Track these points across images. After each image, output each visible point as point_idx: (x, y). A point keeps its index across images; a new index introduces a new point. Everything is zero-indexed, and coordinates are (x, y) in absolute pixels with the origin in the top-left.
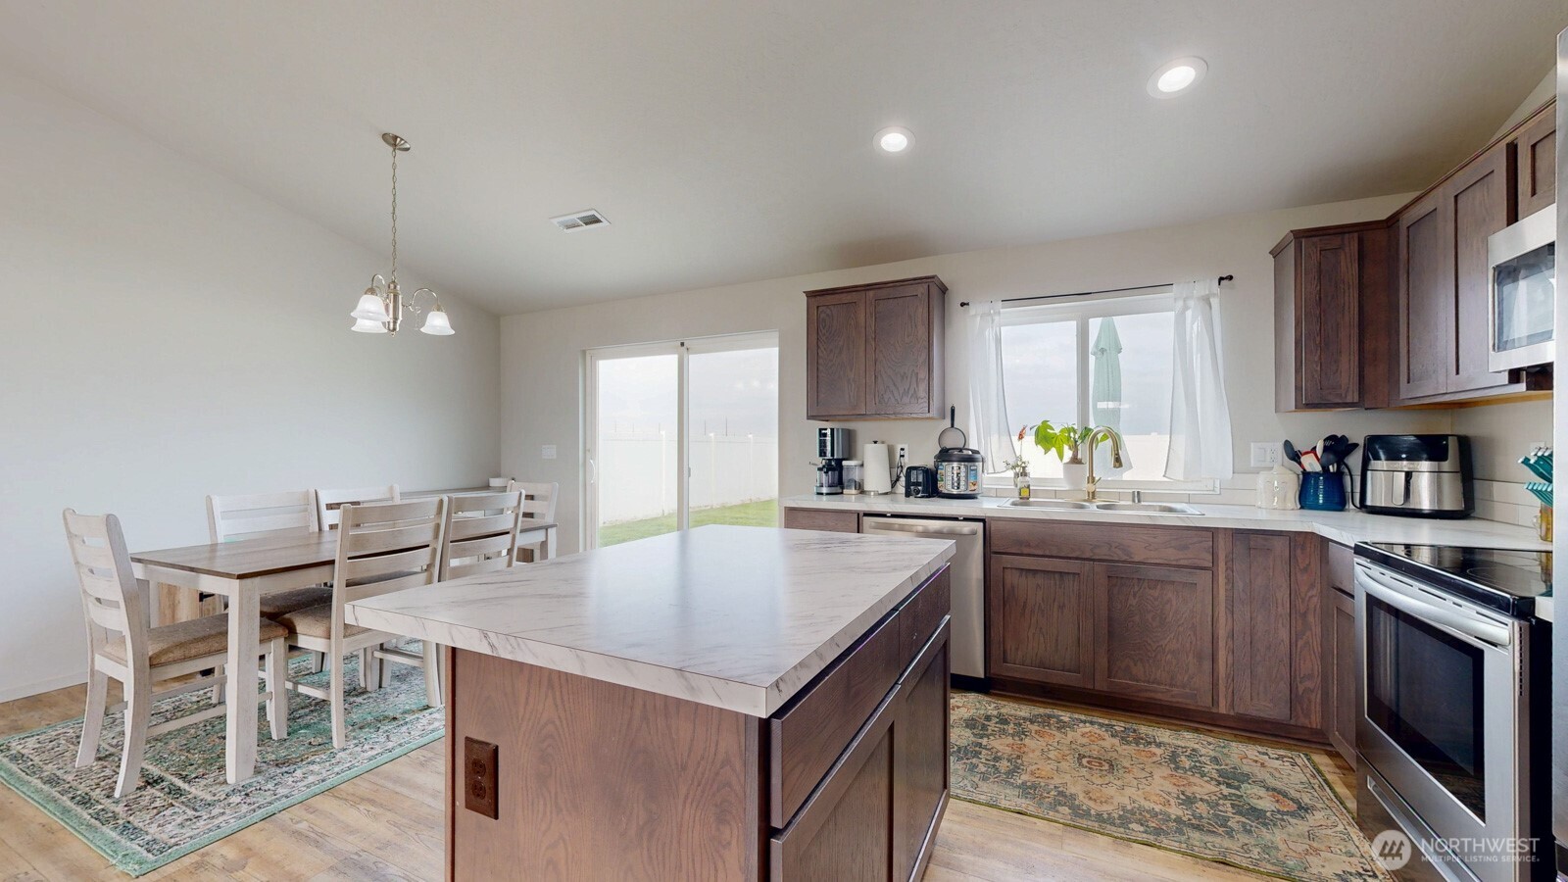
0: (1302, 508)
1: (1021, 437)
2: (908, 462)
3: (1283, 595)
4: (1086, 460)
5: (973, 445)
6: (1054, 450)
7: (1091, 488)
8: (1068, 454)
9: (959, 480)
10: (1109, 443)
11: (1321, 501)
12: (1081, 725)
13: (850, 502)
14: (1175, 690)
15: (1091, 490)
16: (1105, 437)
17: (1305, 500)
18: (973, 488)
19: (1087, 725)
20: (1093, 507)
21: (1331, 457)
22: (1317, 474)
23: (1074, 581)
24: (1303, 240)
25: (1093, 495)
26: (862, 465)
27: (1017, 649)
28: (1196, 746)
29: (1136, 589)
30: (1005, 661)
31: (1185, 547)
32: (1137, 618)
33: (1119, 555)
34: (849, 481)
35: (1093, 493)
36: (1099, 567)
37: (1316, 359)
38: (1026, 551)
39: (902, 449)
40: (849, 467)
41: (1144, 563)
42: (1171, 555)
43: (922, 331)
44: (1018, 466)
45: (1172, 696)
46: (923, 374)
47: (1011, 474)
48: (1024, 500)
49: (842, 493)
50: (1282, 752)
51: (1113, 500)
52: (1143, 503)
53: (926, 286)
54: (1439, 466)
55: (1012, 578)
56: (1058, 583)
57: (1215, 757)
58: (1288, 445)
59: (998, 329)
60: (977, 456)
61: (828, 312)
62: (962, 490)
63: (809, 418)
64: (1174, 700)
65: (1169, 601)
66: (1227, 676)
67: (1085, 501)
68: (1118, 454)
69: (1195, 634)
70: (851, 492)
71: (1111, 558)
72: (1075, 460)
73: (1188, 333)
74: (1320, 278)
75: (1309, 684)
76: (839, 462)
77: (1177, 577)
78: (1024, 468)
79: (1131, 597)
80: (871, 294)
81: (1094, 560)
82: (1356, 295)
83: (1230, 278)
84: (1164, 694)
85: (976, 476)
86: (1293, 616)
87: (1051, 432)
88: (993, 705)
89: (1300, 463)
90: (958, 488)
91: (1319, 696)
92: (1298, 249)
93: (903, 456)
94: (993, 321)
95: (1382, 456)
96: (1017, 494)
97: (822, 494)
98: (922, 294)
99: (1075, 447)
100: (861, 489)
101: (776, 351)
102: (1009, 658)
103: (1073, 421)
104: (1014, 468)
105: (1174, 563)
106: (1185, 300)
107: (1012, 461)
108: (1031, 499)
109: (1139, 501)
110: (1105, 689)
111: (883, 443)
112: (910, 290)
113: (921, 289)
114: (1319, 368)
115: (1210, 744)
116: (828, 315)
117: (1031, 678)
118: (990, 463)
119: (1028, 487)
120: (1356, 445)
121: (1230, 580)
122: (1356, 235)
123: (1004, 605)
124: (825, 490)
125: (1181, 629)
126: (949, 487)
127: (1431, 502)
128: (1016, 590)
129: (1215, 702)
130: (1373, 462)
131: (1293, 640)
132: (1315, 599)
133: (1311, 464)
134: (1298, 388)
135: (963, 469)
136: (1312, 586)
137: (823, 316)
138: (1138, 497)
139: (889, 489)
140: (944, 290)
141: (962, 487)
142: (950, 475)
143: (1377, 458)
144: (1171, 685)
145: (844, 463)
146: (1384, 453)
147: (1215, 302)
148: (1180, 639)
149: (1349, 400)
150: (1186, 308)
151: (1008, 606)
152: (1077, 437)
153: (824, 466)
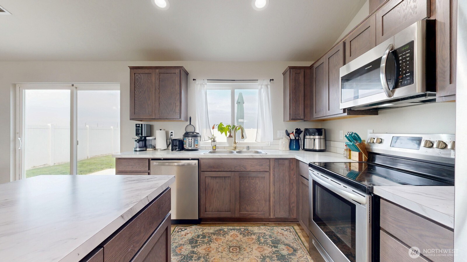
0: (290, 150)
1: (213, 128)
2: (174, 137)
3: (287, 178)
4: (233, 136)
5: (197, 131)
6: (224, 133)
7: (235, 145)
8: (228, 134)
9: (191, 144)
10: (240, 130)
11: (294, 148)
12: (231, 231)
13: (149, 154)
14: (259, 213)
15: (235, 146)
16: (239, 129)
17: (291, 148)
18: (196, 147)
19: (233, 231)
20: (235, 152)
21: (297, 135)
22: (293, 139)
23: (229, 179)
24: (291, 70)
25: (235, 148)
26: (155, 139)
27: (210, 206)
28: (265, 232)
29: (248, 180)
30: (206, 211)
31: (262, 165)
32: (248, 190)
33: (243, 169)
34: (150, 145)
35: (236, 147)
36: (237, 174)
37: (294, 105)
38: (213, 170)
39: (172, 133)
40: (150, 140)
41: (250, 171)
42: (258, 168)
43: (177, 87)
44: (212, 138)
45: (258, 215)
46: (178, 104)
47: (210, 141)
48: (214, 151)
49: (146, 150)
50: (287, 228)
51: (241, 149)
52: (250, 150)
53: (179, 70)
54: (320, 137)
55: (208, 180)
56: (224, 180)
57: (270, 235)
58: (287, 131)
59: (206, 90)
60: (198, 135)
61: (139, 76)
62: (193, 148)
63: (131, 119)
64: (258, 216)
65: (257, 183)
66: (273, 206)
67: (233, 150)
68: (243, 134)
69: (265, 194)
70: (149, 150)
71: (240, 170)
72: (230, 136)
73: (262, 96)
74: (295, 82)
75: (293, 205)
76: (145, 137)
77: (260, 175)
78: (214, 139)
79: (246, 183)
80: (157, 70)
81: (235, 171)
82: (303, 87)
83: (273, 80)
84: (256, 215)
85: (197, 142)
86: (290, 184)
87: (223, 126)
88: (201, 229)
89: (289, 137)
90: (191, 147)
91: (296, 208)
92: (290, 72)
93: (172, 135)
94: (204, 87)
95: (308, 134)
96: (212, 148)
97: (137, 151)
98: (178, 73)
99: (230, 132)
100: (154, 148)
101: (119, 92)
102: (207, 210)
103: (230, 123)
104: (211, 139)
105: (259, 170)
106: (261, 85)
107: (211, 137)
108: (216, 150)
109: (249, 149)
110: (239, 216)
111: (164, 130)
112: (173, 71)
113: (177, 71)
114: (295, 108)
115: (268, 229)
116: (139, 77)
117: (214, 216)
118: (203, 137)
119: (215, 146)
120: (302, 131)
121: (274, 175)
122: (303, 70)
123: (205, 191)
124: (138, 149)
125: (261, 192)
126: (188, 147)
127: (319, 147)
128: (210, 184)
129: (270, 215)
130: (306, 136)
131: (290, 192)
132: (295, 179)
133: (292, 137)
134: (290, 114)
135: (193, 139)
136: (294, 174)
137: (137, 77)
138: (248, 148)
139: (166, 148)
140: (187, 74)
141: (193, 147)
142: (188, 142)
143: (307, 135)
144: (258, 211)
145: (147, 138)
146: (309, 134)
147: (269, 86)
148: (260, 195)
149: (301, 118)
150: (261, 88)
151: (207, 191)
152: (231, 128)
153: (138, 140)
